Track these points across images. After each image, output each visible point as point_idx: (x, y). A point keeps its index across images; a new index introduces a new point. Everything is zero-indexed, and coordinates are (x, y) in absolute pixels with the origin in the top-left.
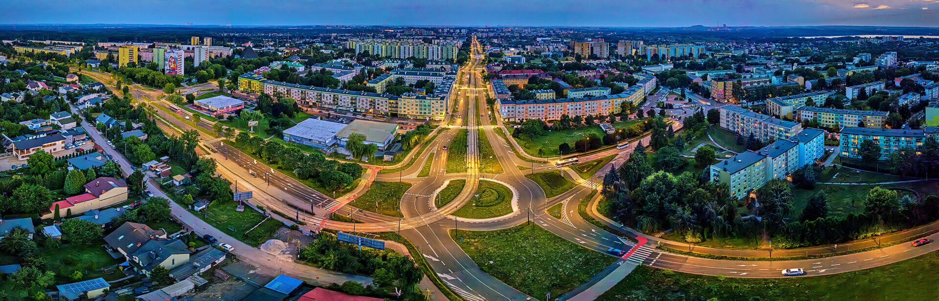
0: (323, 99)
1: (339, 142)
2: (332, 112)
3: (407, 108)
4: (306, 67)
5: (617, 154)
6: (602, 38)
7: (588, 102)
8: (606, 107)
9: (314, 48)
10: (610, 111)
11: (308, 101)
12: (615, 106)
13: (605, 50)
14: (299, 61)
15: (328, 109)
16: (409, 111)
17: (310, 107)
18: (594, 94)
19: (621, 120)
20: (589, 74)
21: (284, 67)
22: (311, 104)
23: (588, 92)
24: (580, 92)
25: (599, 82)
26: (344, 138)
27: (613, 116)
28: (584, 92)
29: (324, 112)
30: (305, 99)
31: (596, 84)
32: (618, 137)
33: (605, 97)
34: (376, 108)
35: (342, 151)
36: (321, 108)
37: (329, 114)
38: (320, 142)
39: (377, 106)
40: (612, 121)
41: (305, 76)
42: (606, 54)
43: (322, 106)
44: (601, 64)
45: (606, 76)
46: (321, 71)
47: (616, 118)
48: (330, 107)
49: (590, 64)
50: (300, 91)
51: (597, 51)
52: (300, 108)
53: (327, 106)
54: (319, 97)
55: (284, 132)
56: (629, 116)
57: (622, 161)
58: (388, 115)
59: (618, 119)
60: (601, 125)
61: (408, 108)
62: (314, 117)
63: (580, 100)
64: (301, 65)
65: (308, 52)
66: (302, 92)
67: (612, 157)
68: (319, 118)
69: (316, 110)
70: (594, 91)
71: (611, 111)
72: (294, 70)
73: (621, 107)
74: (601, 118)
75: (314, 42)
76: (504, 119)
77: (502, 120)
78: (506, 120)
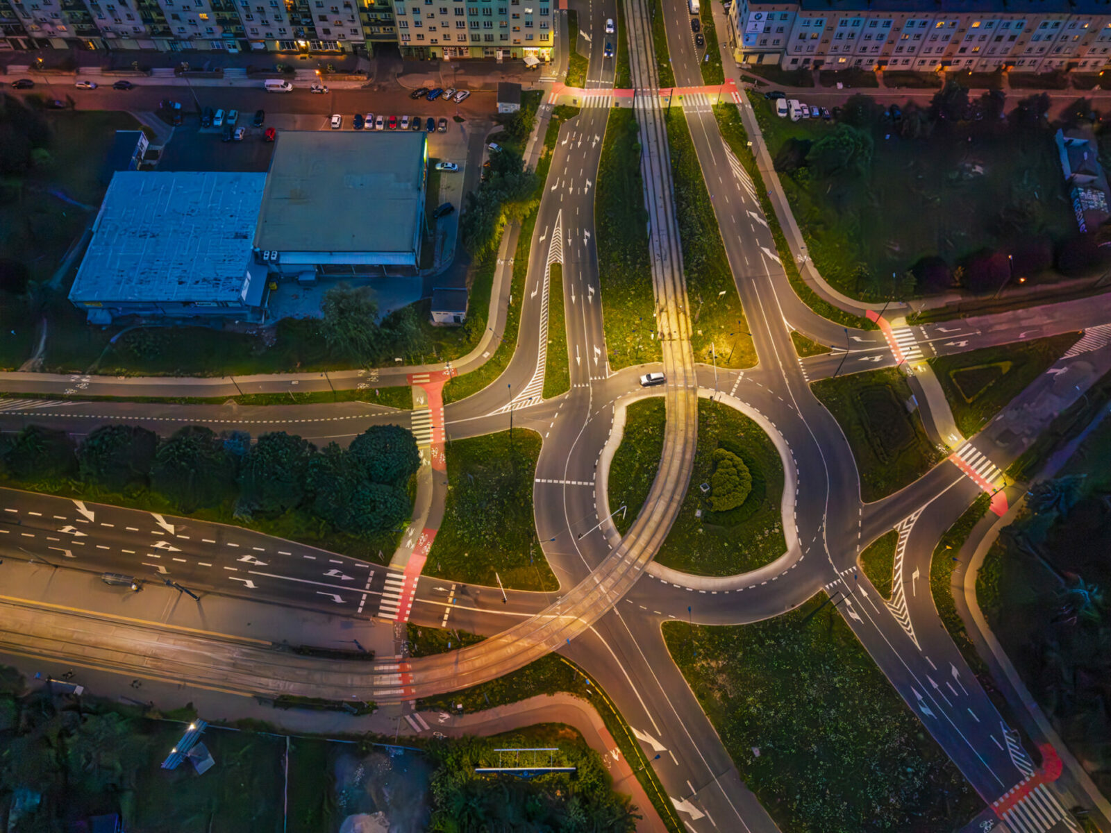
0: (99, 22)
11: (39, 35)
17: (65, 64)
34: (319, 31)
39: (319, 27)
48: (146, 45)
53: (129, 45)
58: (365, 56)
61: (432, 23)
76: (746, 55)
77: (739, 58)
78: (753, 60)
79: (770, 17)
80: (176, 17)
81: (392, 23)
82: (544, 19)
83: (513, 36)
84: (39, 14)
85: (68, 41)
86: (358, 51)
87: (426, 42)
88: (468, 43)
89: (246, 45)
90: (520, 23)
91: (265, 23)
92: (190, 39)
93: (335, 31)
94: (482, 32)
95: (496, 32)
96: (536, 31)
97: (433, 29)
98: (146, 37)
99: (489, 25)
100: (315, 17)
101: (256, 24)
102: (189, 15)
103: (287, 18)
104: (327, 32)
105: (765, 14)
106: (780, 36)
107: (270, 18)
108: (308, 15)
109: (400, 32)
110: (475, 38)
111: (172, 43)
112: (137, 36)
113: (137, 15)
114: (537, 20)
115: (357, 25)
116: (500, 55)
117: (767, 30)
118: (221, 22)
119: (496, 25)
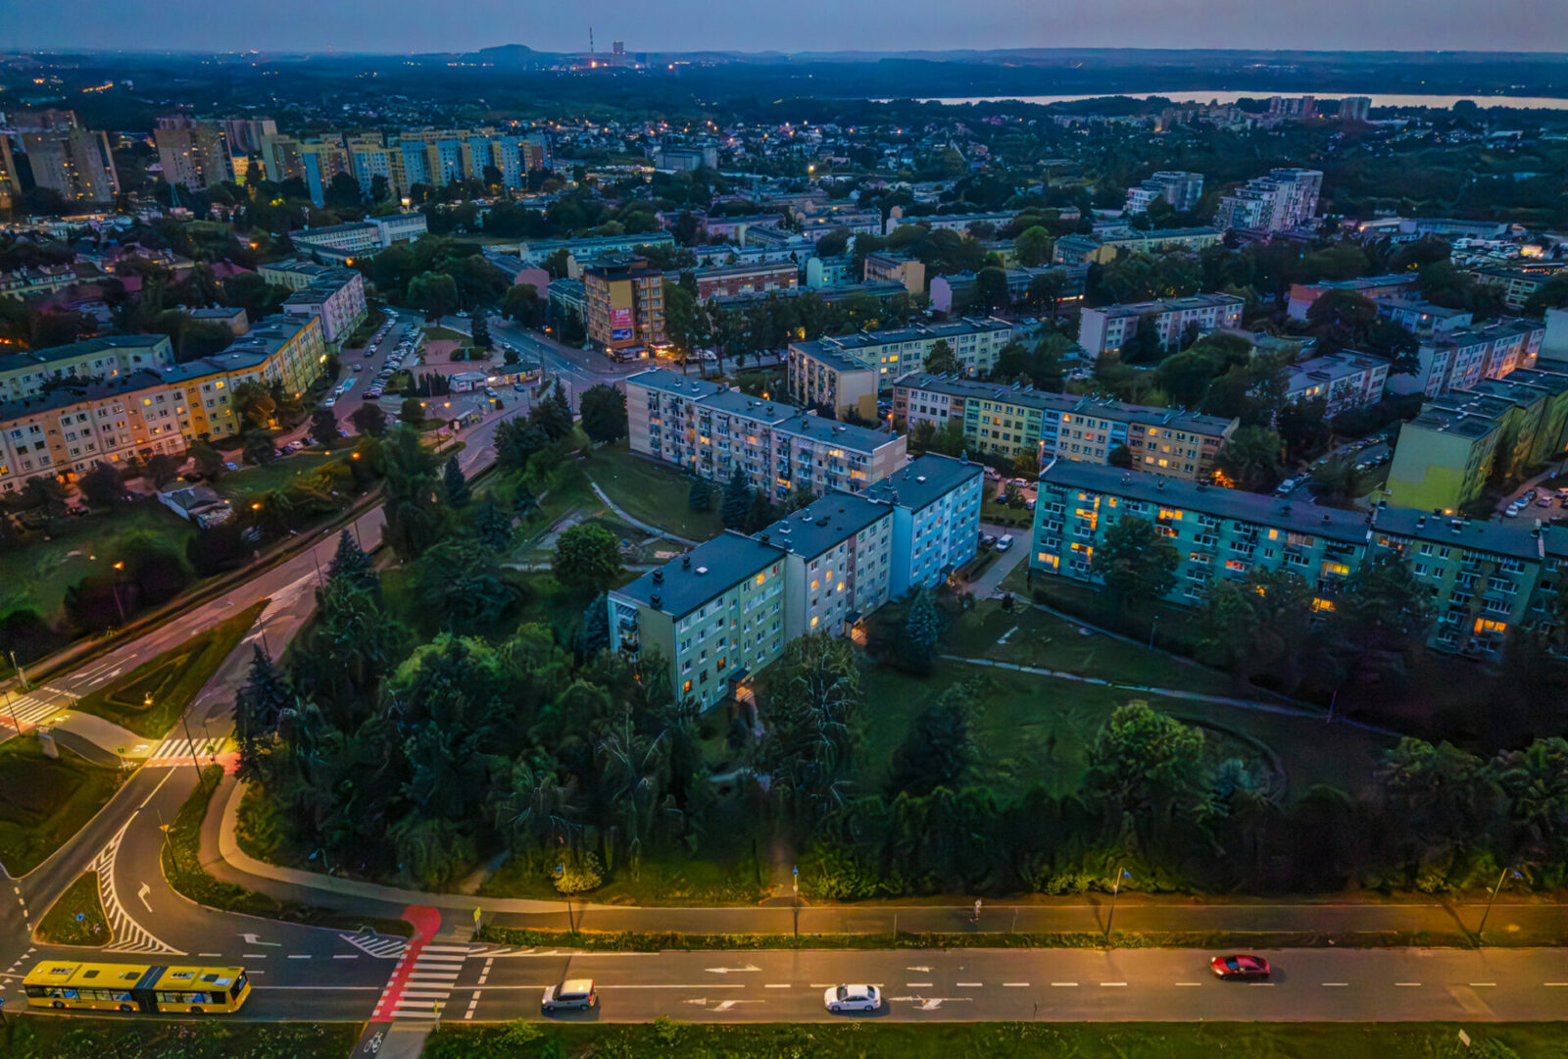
5: (265, 604)
6: (62, 107)
7: (72, 412)
8: (166, 420)
10: (187, 431)
12: (209, 411)
13: (94, 162)
18: (95, 372)
19: (247, 460)
20: (37, 286)
23: (63, 366)
24: (19, 374)
25: (103, 313)
27: (205, 449)
28: (39, 368)
31: (90, 325)
32: (250, 532)
33: (149, 378)
40: (211, 475)
42: (104, 182)
44: (89, 231)
45: (133, 284)
47: (227, 455)
49: (32, 234)
51: (50, 170)
56: (280, 442)
57: (293, 625)
59: (232, 460)
60: (165, 497)
63: (26, 407)
67: (248, 619)
70: (91, 359)
71: (192, 431)
73: (236, 409)
74: (159, 468)
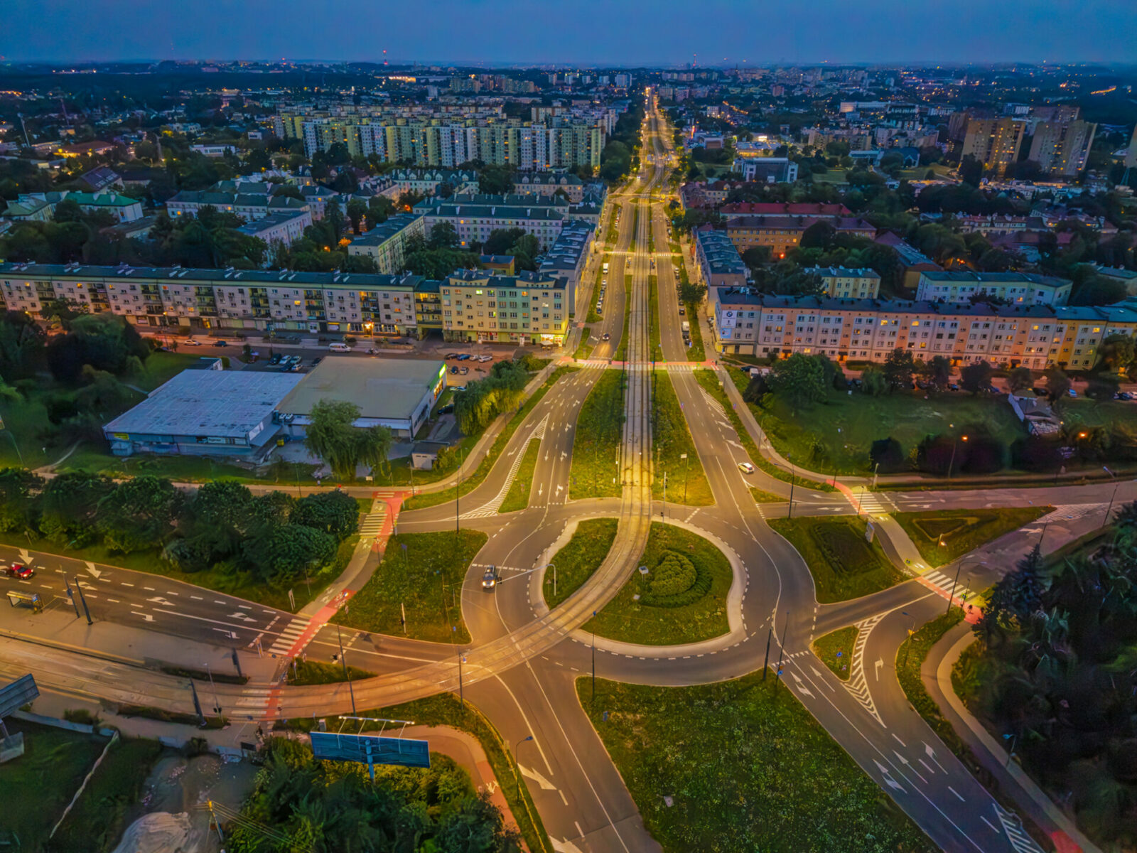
0: (219, 305)
1: (286, 430)
2: (255, 342)
3: (467, 312)
4: (149, 207)
5: (1050, 510)
6: (1072, 104)
7: (982, 320)
8: (1041, 344)
9: (166, 142)
10: (1051, 357)
11: (172, 314)
12: (1076, 346)
13: (1077, 145)
14: (116, 187)
15: (242, 334)
16: (470, 322)
17: (186, 332)
18: (1007, 296)
19: (1087, 393)
20: (998, 228)
21: (64, 211)
22: (184, 322)
23: (988, 286)
24: (960, 284)
25: (1033, 255)
26: (300, 416)
27: (1060, 375)
28: (974, 284)
29: (231, 342)
30: (160, 309)
31: (1020, 262)
32: (1066, 452)
33: (1046, 310)
34: (382, 317)
35: (299, 455)
36: (220, 331)
37: (247, 348)
38: (231, 440)
39: (383, 312)
40: (1054, 394)
41: (150, 236)
42: (1076, 160)
43: (223, 324)
44: (1049, 195)
45: (1063, 238)
46: (200, 213)
47: (1073, 383)
48: (249, 324)
49: (1010, 193)
50: (139, 288)
51: (1041, 153)
52: (150, 341)
53: (236, 324)
54: (207, 299)
55: (109, 427)
56: (1122, 387)
57: (1064, 537)
58: (415, 337)
59: (1077, 388)
60: (1013, 399)
61: (470, 312)
62: (200, 362)
63: (957, 309)
64: (125, 200)
65: (147, 154)
66: (146, 290)
67: (1032, 515)
68: (219, 365)
69: (204, 341)
70: (1010, 286)
71: (1056, 358)
72: (104, 219)
73: (1099, 351)
74: (1019, 376)
75: (164, 121)
76: (725, 346)
77: (719, 348)
78: (731, 350)
79: (740, 314)
80: (277, 303)
81: (439, 312)
82: (558, 312)
83: (533, 324)
84: (177, 298)
85: (192, 320)
86: (410, 334)
87: (464, 328)
88: (498, 329)
89: (324, 327)
90: (539, 314)
91: (342, 309)
92: (283, 321)
93: (395, 317)
94: (509, 321)
95: (520, 321)
96: (551, 321)
97: (470, 317)
98: (250, 318)
99: (514, 315)
100: (381, 306)
101: (335, 309)
102: (287, 302)
103: (359, 305)
104: (388, 317)
105: (735, 313)
106: (749, 331)
107: (347, 305)
108: (376, 304)
109: (444, 318)
110: (503, 325)
111: (269, 323)
112: (246, 317)
113: (249, 301)
114: (552, 312)
115: (412, 313)
116: (522, 341)
117: (739, 325)
118: (309, 308)
119: (520, 315)
